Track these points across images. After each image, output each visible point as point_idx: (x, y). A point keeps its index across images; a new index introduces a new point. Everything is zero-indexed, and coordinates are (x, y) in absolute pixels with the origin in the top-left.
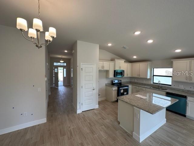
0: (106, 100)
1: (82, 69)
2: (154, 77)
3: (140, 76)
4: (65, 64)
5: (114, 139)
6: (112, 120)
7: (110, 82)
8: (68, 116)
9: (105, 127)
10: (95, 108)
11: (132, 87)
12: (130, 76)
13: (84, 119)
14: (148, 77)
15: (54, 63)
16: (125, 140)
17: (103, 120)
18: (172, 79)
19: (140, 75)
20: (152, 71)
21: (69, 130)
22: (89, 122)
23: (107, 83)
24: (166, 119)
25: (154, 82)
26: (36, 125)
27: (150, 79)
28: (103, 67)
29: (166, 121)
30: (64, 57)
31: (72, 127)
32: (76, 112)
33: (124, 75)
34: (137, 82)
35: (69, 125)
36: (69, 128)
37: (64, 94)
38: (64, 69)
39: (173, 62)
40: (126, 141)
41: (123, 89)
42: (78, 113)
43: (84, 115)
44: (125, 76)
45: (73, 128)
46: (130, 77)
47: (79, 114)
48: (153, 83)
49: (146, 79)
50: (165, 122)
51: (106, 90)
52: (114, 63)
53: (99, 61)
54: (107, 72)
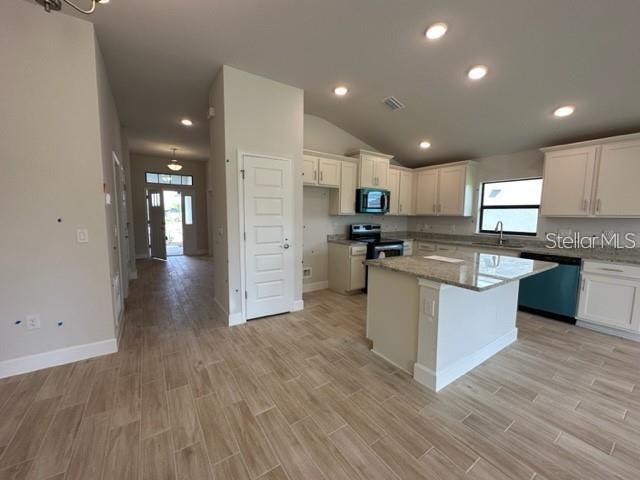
0: (330, 290)
1: (243, 171)
2: (485, 211)
3: (439, 211)
4: (189, 181)
5: (352, 387)
6: (348, 338)
7: (342, 231)
8: (197, 334)
9: (325, 357)
10: (291, 311)
11: (413, 247)
12: (410, 214)
13: (252, 340)
14: (467, 213)
15: (148, 175)
16: (387, 388)
17: (317, 340)
18: (540, 212)
19: (439, 206)
20: (478, 194)
21: (199, 370)
22: (271, 346)
23: (331, 232)
24: (516, 329)
25: (484, 228)
26: (76, 363)
27: (470, 220)
28: (318, 175)
29: (518, 336)
30: (182, 151)
31: (211, 363)
32: (226, 323)
33: (388, 208)
34: (431, 231)
35: (200, 358)
36: (201, 366)
37: (187, 276)
38: (186, 197)
39: (547, 154)
40: (392, 391)
41: (385, 251)
42: (232, 323)
43: (253, 329)
44: (393, 210)
45: (215, 366)
46: (409, 217)
47: (235, 327)
48: (481, 231)
49: (460, 219)
50: (516, 338)
51: (330, 256)
52: (355, 166)
53: (305, 153)
54: (333, 193)
